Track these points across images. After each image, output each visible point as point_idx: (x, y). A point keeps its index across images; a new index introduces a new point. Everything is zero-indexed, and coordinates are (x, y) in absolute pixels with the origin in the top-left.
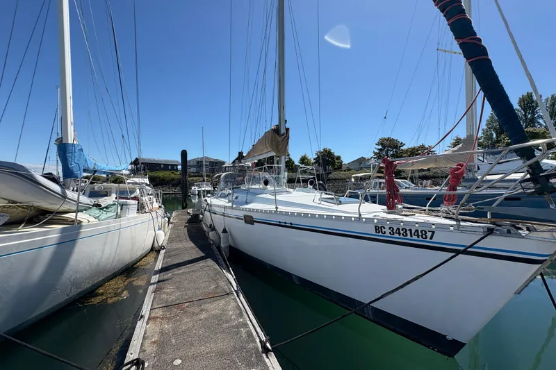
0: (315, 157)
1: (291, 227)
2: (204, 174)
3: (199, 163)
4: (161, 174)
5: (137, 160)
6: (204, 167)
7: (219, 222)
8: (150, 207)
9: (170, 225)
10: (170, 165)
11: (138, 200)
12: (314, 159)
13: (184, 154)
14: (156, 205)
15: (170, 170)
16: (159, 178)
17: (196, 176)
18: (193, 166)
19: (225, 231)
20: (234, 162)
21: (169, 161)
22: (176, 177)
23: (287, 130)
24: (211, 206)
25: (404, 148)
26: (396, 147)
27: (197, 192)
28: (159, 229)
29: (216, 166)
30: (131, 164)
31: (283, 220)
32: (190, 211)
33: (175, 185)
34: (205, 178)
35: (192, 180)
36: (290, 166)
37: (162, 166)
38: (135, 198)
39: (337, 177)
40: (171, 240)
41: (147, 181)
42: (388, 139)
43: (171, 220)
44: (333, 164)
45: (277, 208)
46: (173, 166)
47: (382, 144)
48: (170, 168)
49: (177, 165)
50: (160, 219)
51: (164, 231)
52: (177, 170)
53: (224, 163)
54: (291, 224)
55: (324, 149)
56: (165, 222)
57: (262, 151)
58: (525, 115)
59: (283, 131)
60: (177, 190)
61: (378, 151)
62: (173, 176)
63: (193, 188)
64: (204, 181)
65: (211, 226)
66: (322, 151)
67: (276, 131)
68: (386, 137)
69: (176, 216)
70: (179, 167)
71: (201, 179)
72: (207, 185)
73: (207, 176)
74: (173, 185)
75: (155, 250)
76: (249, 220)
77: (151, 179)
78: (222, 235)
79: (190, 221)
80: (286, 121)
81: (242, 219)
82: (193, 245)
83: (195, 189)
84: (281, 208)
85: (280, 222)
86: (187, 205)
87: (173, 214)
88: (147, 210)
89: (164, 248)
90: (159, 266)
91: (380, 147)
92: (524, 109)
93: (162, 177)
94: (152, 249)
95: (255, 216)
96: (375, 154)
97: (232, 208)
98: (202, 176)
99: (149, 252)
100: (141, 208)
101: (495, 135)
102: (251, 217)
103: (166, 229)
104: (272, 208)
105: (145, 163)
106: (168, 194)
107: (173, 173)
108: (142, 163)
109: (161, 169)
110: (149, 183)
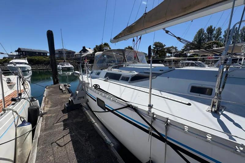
2: (65, 58)
3: (61, 52)
4: (37, 58)
5: (19, 49)
6: (64, 54)
10: (42, 53)
15: (42, 56)
16: (36, 60)
17: (59, 59)
18: (57, 54)
20: (80, 52)
21: (41, 50)
22: (46, 59)
25: (165, 47)
26: (162, 47)
27: (61, 69)
29: (70, 54)
30: (16, 51)
33: (47, 64)
34: (66, 61)
37: (37, 53)
41: (26, 61)
42: (158, 43)
46: (44, 53)
47: (155, 45)
48: (42, 54)
49: (46, 53)
52: (47, 56)
53: (74, 52)
55: (128, 47)
60: (48, 67)
62: (44, 59)
63: (58, 66)
64: (65, 62)
70: (48, 54)
71: (63, 61)
72: (67, 64)
73: (67, 59)
74: (45, 64)
77: (29, 61)
83: (60, 66)
92: (208, 33)
93: (37, 59)
98: (63, 59)
105: (25, 52)
106: (42, 69)
107: (44, 57)
108: (23, 51)
109: (36, 55)
110: (28, 63)
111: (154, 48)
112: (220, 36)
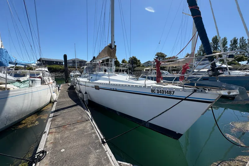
0: (129, 60)
1: (116, 90)
2: (76, 67)
3: (74, 62)
4: (54, 66)
5: (40, 59)
6: (76, 63)
7: (83, 89)
8: (48, 82)
9: (59, 91)
10: (59, 62)
11: (41, 78)
12: (128, 61)
13: (65, 57)
14: (51, 81)
15: (59, 65)
16: (53, 68)
17: (72, 68)
18: (71, 63)
19: (86, 93)
20: (91, 61)
21: (58, 60)
22: (62, 68)
23: (115, 46)
24: (79, 81)
25: (167, 57)
26: (163, 57)
27: (73, 76)
28: (53, 93)
29: (82, 63)
30: (38, 61)
31: (112, 87)
32: (69, 84)
33: (62, 72)
34: (77, 69)
35: (70, 70)
36: (117, 63)
37: (55, 62)
38: (40, 77)
39: (138, 69)
40: (59, 98)
41: (47, 69)
42: (161, 53)
43: (60, 88)
44: (136, 63)
45: (110, 82)
46: (60, 62)
47: (158, 55)
48: (59, 63)
49: (62, 62)
50: (54, 88)
51: (56, 94)
52: (63, 65)
53: (86, 62)
54: (116, 89)
56: (56, 89)
57: (103, 56)
58: (214, 45)
59: (113, 47)
60: (63, 74)
61: (156, 58)
62: (60, 67)
63: (71, 73)
64: (76, 70)
65: (79, 91)
66: (132, 57)
67: (110, 46)
68: (159, 52)
69: (62, 86)
71: (75, 69)
72: (78, 72)
74: (61, 72)
75: (52, 102)
76: (97, 88)
77: (49, 69)
78: (84, 95)
79: (69, 89)
80: (115, 42)
81: (94, 87)
82: (71, 99)
83: (72, 74)
84: (111, 82)
85: (111, 89)
86: (68, 81)
87: (61, 85)
88: (46, 83)
89: (56, 101)
90: (54, 109)
91: (157, 57)
92: (214, 43)
93: (55, 68)
94: (50, 102)
95: (100, 86)
96: (155, 59)
97: (89, 82)
98: (75, 68)
99: (49, 103)
100: (43, 82)
101: (202, 53)
102: (98, 86)
103: (57, 93)
104: (108, 82)
105: (45, 61)
106: (58, 76)
107: (60, 66)
108: (44, 61)
109: (54, 64)
110: (48, 71)
111: (156, 57)
112: (226, 46)
